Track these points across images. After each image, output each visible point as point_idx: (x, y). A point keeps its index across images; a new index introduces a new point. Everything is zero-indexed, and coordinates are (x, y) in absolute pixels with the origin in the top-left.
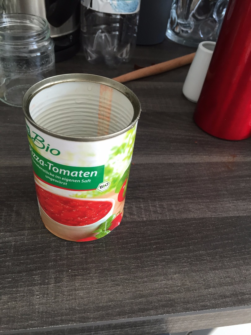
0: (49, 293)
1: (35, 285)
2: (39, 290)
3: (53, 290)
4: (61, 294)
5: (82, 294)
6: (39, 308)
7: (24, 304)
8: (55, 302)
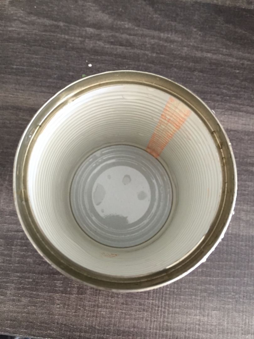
0: (70, 304)
1: (56, 292)
2: (60, 299)
3: (74, 302)
4: (82, 308)
5: (104, 313)
6: (58, 319)
7: (44, 311)
8: (75, 316)
